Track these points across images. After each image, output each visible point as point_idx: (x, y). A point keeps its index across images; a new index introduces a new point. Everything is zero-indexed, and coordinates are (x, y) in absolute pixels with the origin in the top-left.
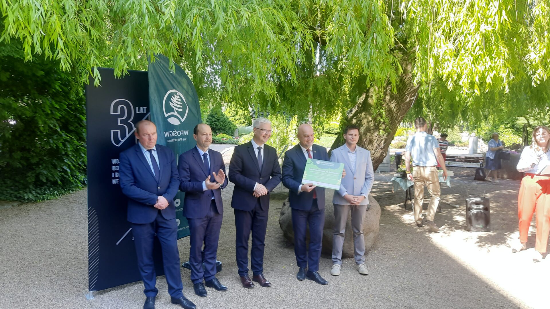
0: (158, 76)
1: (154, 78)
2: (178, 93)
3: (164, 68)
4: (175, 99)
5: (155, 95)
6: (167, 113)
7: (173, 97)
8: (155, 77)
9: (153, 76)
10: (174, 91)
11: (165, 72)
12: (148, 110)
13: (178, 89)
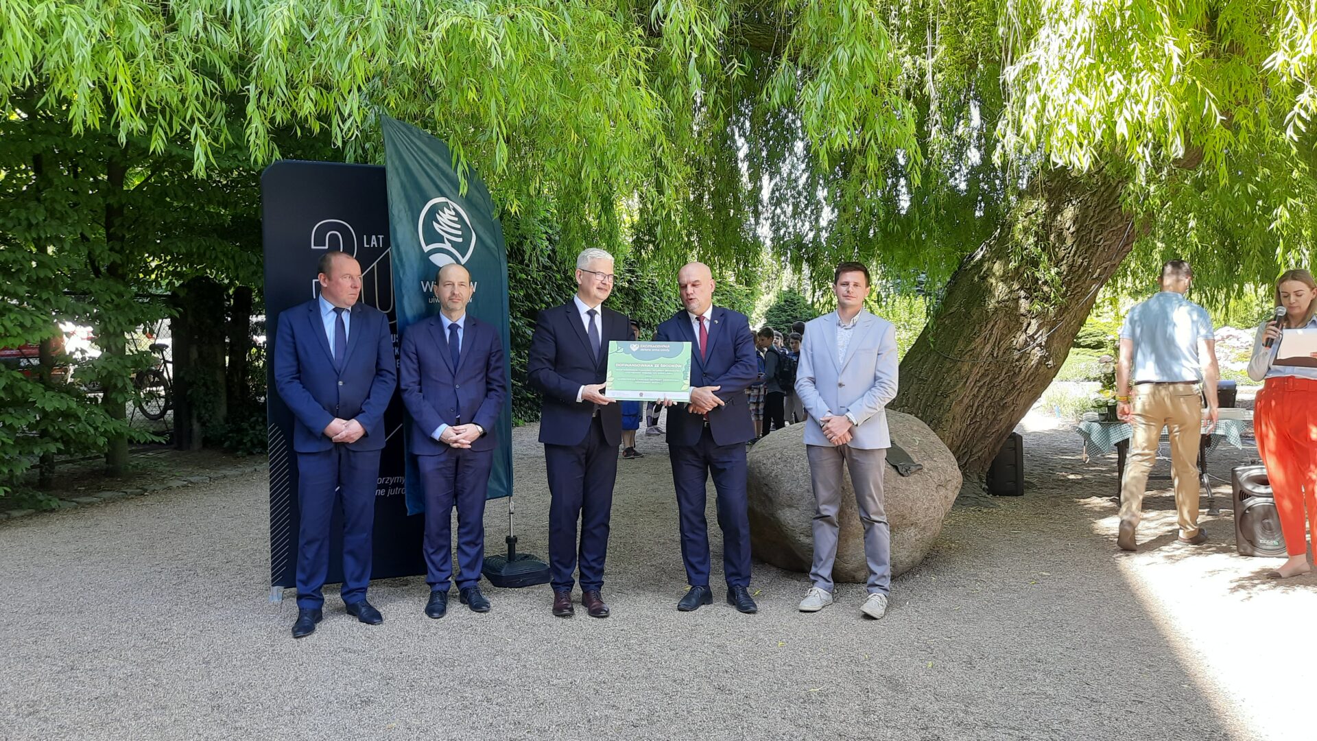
0: (407, 169)
1: (398, 174)
2: (452, 204)
3: (419, 153)
4: (446, 217)
5: (401, 207)
6: (427, 245)
7: (440, 212)
8: (400, 170)
9: (397, 169)
10: (442, 199)
11: (422, 162)
12: (387, 243)
13: (451, 197)
